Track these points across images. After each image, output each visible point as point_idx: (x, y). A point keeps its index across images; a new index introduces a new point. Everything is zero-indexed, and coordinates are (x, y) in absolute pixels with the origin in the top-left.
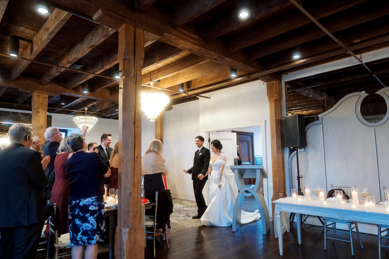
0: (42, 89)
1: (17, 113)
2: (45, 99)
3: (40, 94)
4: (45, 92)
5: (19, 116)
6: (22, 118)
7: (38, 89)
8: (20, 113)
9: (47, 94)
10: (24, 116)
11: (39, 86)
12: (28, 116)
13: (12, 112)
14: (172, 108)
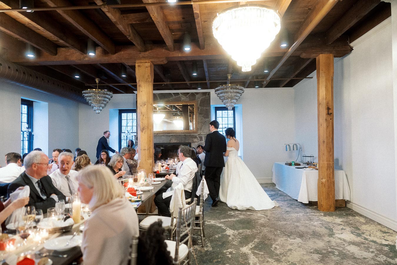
0: (144, 57)
1: (178, 94)
2: (147, 68)
3: (141, 64)
4: (147, 61)
5: (180, 96)
6: (183, 99)
7: (140, 59)
8: (180, 93)
9: (149, 63)
10: (184, 97)
11: (140, 53)
12: (187, 96)
13: (174, 93)
14: (352, 49)
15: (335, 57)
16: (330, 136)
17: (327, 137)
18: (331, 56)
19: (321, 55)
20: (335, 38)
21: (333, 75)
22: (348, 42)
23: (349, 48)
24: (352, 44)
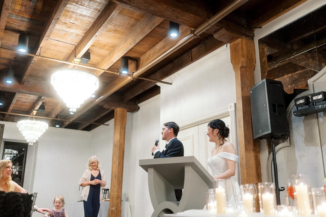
14: (139, 108)
15: (128, 111)
16: (120, 171)
17: (118, 172)
18: (126, 110)
19: (118, 108)
20: (129, 99)
21: (126, 125)
22: (137, 102)
23: (138, 107)
24: (139, 105)
